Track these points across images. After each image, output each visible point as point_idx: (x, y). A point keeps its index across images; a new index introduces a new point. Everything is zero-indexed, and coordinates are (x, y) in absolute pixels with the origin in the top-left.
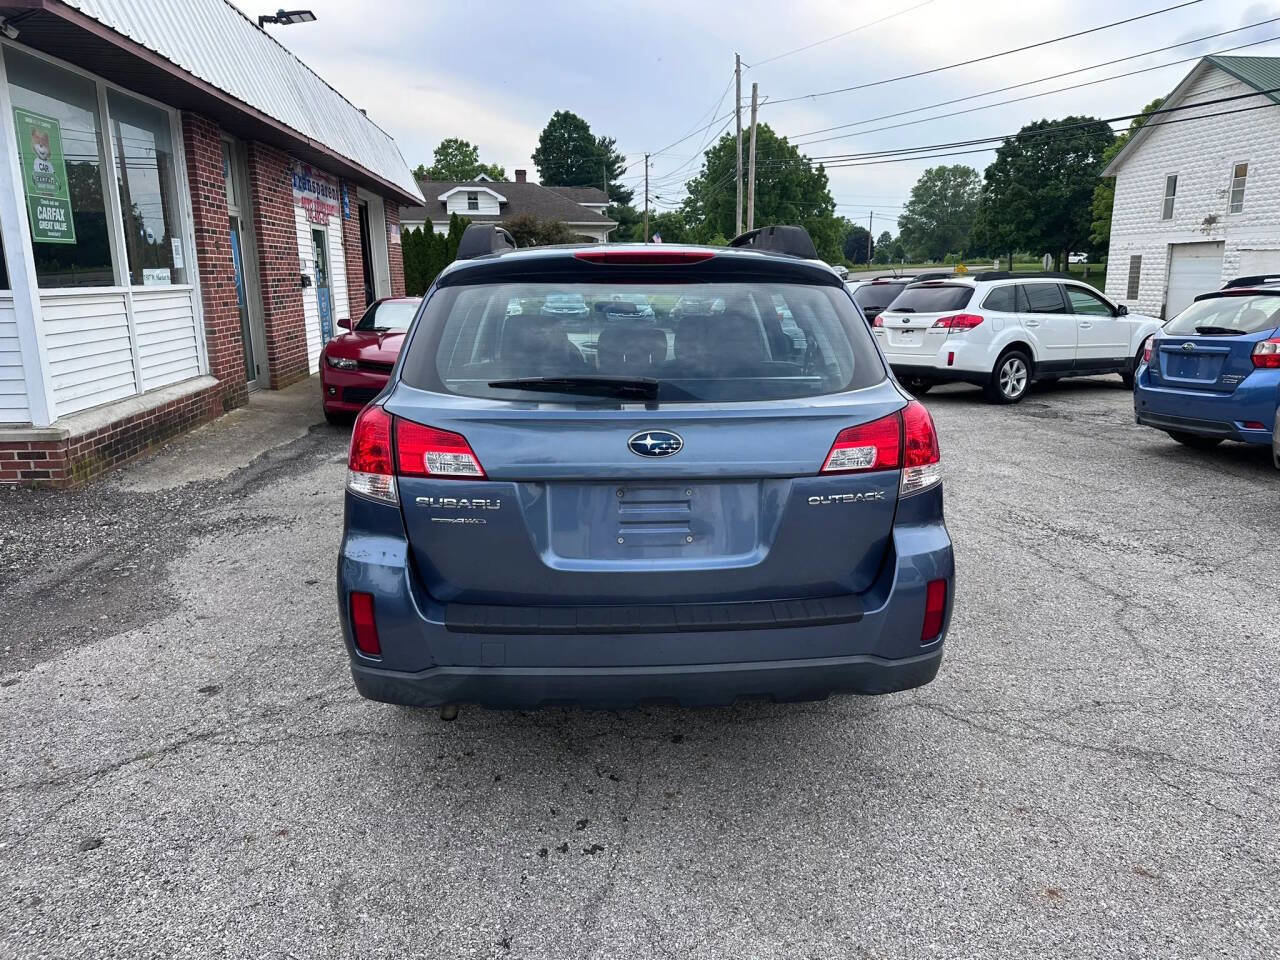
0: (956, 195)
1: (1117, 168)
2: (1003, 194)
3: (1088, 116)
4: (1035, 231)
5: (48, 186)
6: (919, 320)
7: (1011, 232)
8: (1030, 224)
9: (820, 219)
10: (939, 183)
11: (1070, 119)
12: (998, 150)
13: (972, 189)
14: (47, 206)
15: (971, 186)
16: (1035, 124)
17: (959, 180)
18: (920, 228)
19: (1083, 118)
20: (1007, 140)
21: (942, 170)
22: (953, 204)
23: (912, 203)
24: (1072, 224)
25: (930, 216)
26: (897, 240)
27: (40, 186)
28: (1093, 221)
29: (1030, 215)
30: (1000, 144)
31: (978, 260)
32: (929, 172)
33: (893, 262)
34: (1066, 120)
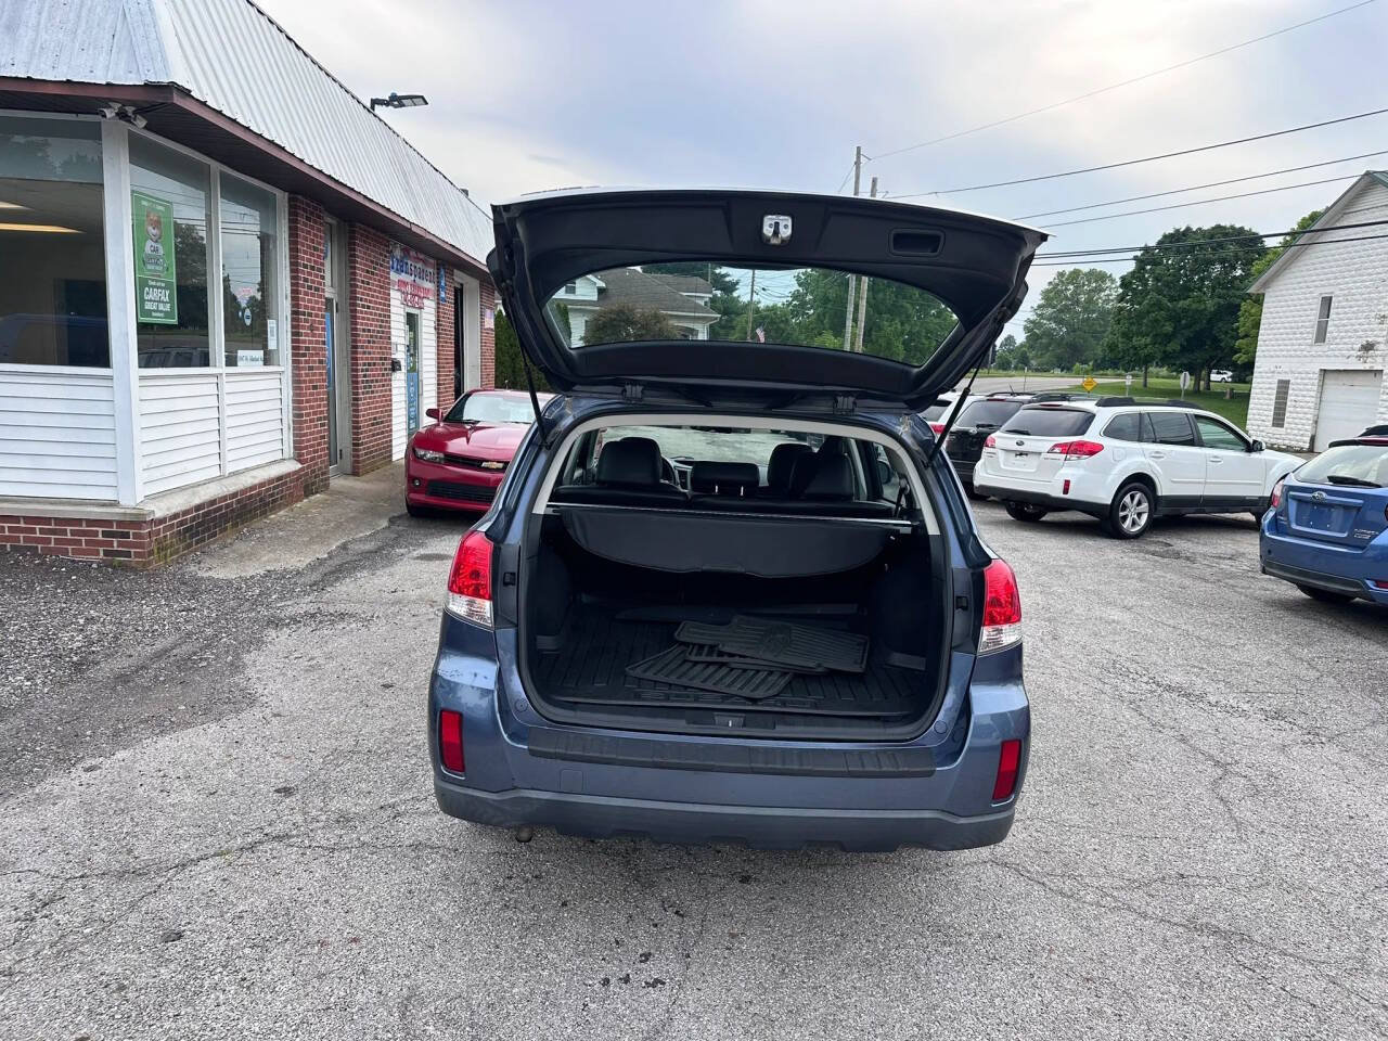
0: (1090, 301)
1: (1266, 285)
2: (1139, 304)
3: (1237, 226)
4: (1173, 346)
5: (157, 268)
6: (1034, 443)
7: (1146, 346)
8: (1169, 338)
9: (938, 320)
10: (1071, 287)
11: (1218, 227)
12: (1135, 258)
13: (1108, 295)
14: (153, 287)
15: (1107, 292)
16: (1178, 231)
17: (1094, 285)
18: (1048, 333)
19: (1232, 227)
20: (1146, 249)
21: (1076, 273)
22: (1086, 310)
23: (1039, 307)
24: (1216, 340)
25: (1060, 322)
26: (1022, 345)
27: (149, 267)
28: (1239, 338)
29: (1168, 328)
30: (1139, 253)
31: (1110, 372)
32: (1061, 275)
33: (1016, 368)
34: (1213, 228)
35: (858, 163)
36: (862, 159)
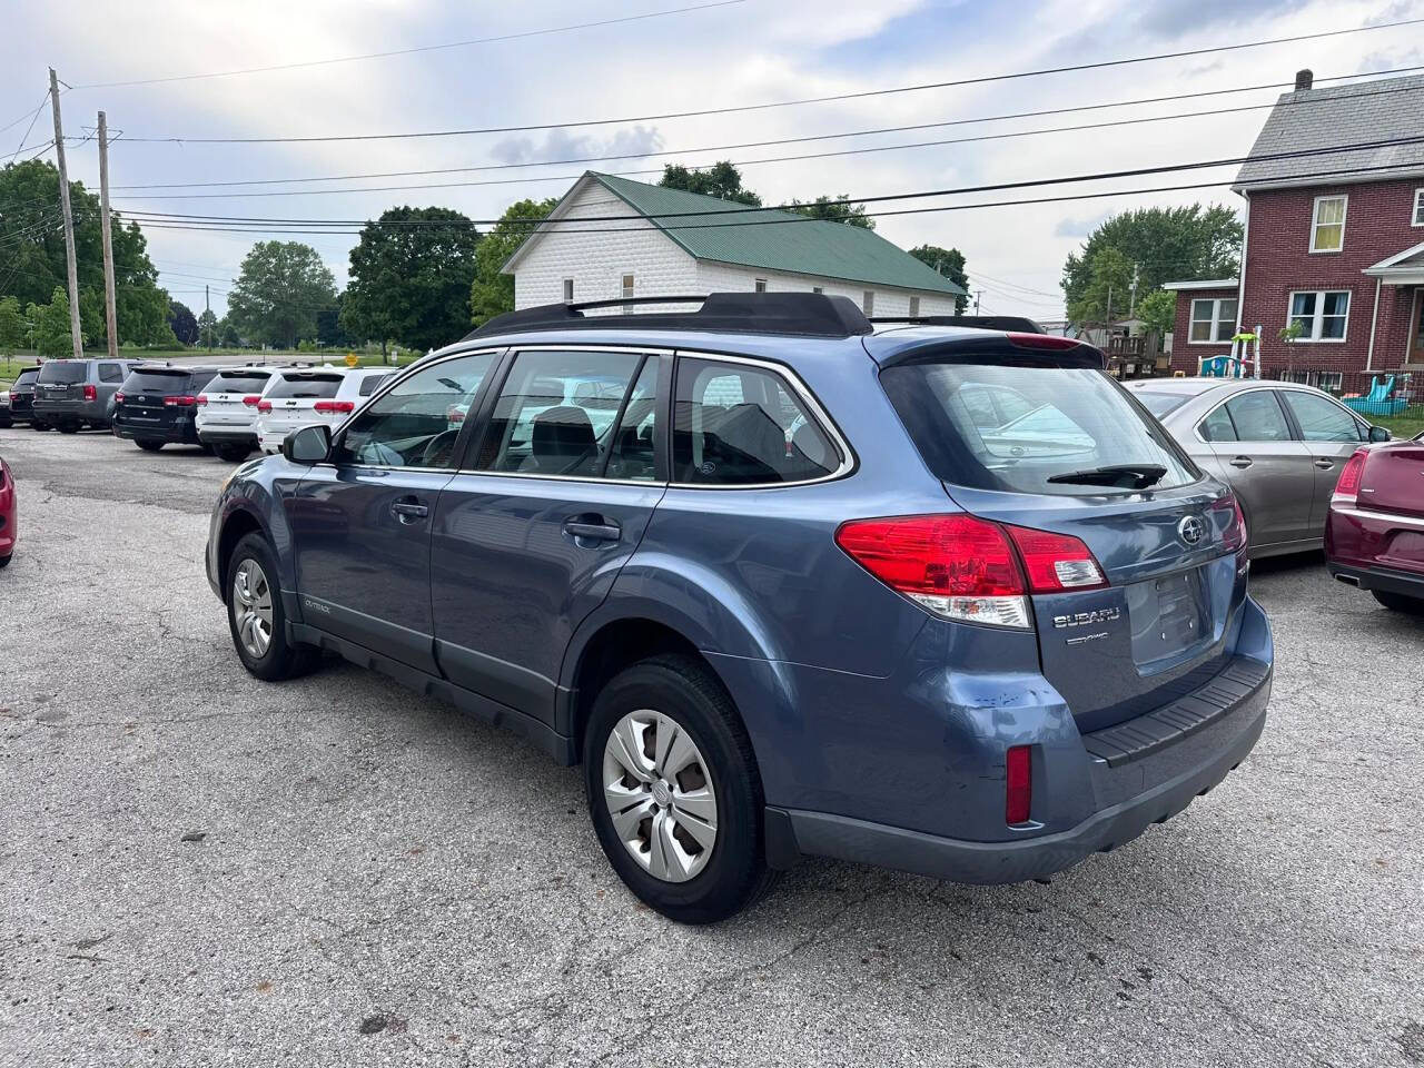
0: (295, 275)
1: (514, 267)
2: (375, 279)
3: (450, 209)
4: (411, 322)
7: (386, 321)
8: (405, 314)
9: (138, 289)
10: (274, 260)
11: (433, 209)
12: (361, 233)
13: (313, 270)
15: (312, 267)
16: (397, 209)
17: (297, 259)
18: (254, 309)
19: (445, 210)
20: (370, 224)
21: (275, 247)
22: (292, 285)
23: (242, 280)
24: (448, 317)
25: (268, 296)
26: (225, 321)
28: (472, 315)
29: (405, 304)
30: (364, 228)
31: (334, 348)
32: (260, 246)
33: (224, 346)
34: (429, 210)
35: (54, 91)
36: (60, 85)
